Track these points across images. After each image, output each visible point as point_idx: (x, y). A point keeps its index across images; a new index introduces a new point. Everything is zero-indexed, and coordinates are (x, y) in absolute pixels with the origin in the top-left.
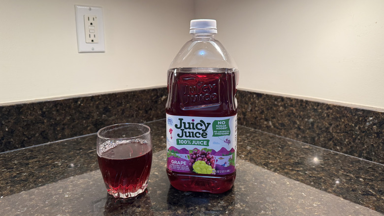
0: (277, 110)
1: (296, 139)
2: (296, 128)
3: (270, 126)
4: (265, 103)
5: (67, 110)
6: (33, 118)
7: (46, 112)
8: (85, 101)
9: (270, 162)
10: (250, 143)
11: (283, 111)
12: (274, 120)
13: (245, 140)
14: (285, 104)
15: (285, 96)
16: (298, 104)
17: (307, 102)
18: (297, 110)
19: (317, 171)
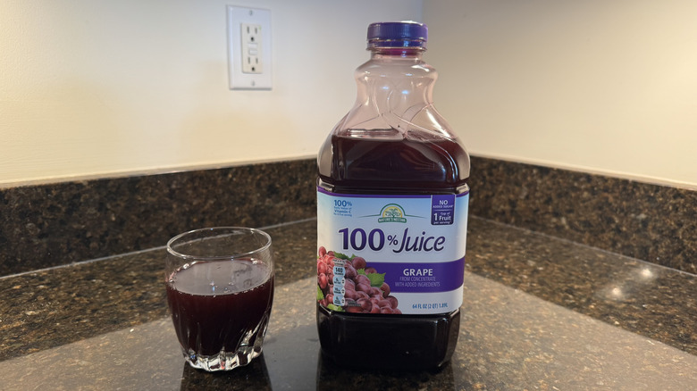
0: (578, 198)
1: (611, 249)
2: (613, 230)
3: (563, 227)
4: (554, 184)
5: (210, 187)
6: (154, 199)
7: (177, 192)
8: (240, 173)
9: (576, 287)
10: (531, 255)
11: (590, 199)
12: (572, 215)
13: (520, 250)
14: (593, 187)
15: (594, 173)
16: (618, 188)
17: (636, 184)
18: (616, 198)
19: (663, 305)
